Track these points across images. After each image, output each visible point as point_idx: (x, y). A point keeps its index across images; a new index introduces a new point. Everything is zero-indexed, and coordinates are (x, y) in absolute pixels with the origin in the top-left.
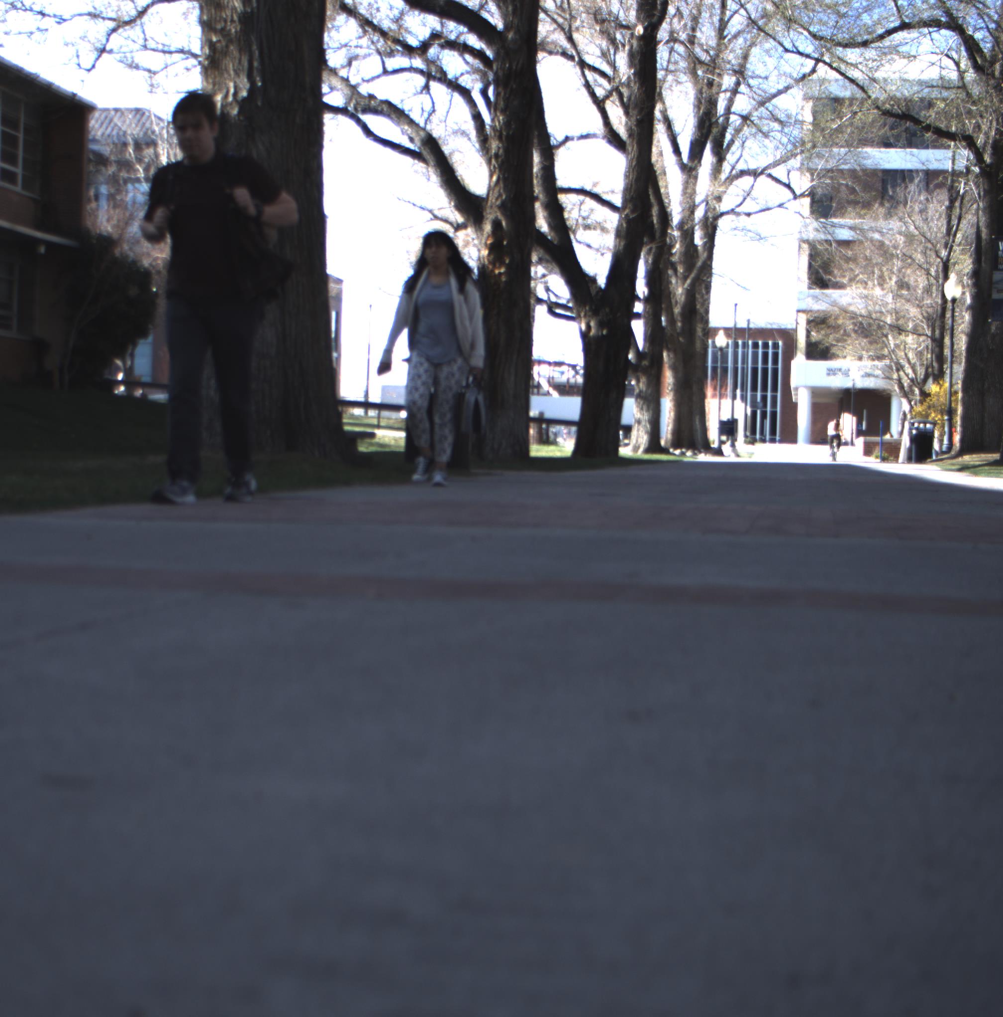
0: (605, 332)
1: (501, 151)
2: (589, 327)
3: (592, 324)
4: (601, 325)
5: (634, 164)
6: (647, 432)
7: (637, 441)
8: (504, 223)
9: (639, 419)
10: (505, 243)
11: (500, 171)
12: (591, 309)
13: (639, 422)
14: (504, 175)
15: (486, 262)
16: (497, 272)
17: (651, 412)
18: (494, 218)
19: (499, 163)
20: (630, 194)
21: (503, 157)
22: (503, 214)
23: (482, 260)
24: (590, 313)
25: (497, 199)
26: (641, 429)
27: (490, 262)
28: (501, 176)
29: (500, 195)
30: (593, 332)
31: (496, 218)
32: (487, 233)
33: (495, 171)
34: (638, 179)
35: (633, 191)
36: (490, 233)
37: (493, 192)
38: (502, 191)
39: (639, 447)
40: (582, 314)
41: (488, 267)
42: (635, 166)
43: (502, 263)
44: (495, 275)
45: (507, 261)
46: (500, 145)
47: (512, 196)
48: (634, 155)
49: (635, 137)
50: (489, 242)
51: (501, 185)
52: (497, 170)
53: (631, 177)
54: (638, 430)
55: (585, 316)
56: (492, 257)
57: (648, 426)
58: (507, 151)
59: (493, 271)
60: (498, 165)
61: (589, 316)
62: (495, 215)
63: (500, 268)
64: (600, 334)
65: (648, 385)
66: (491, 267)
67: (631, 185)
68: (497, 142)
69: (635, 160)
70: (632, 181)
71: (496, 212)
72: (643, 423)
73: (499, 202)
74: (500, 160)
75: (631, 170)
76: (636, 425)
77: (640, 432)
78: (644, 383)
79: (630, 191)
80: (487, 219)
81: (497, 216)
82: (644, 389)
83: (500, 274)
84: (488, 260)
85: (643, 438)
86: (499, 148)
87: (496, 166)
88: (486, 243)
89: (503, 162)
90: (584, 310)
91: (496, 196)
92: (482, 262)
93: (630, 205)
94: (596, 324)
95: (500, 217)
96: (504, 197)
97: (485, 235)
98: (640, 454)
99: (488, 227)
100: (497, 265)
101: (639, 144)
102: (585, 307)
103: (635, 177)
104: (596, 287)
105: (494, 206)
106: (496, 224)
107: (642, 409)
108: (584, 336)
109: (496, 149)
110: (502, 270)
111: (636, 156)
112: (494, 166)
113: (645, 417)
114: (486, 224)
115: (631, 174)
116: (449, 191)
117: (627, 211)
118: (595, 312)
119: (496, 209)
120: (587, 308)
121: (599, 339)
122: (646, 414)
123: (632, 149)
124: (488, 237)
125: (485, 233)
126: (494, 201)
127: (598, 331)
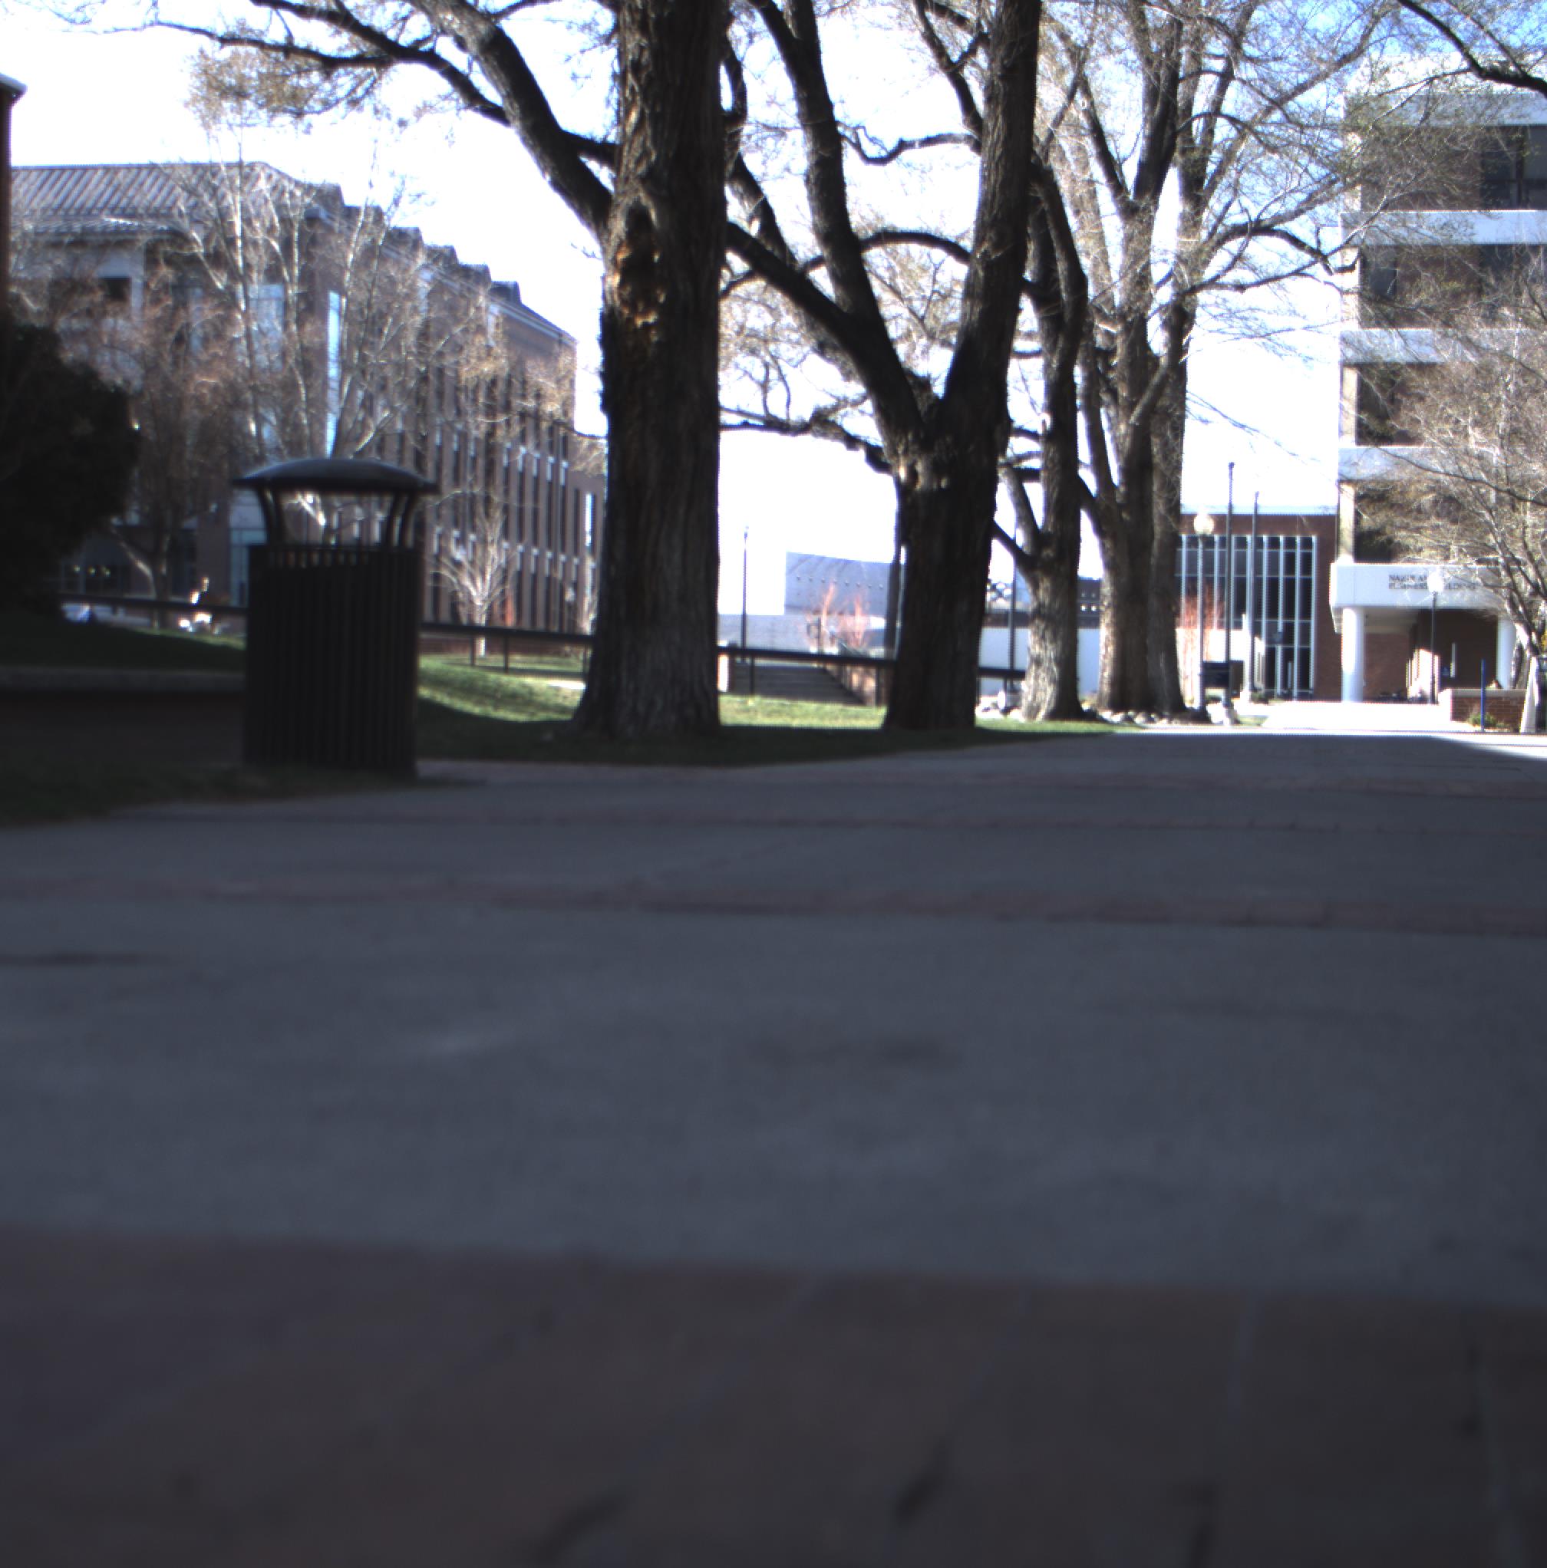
0: (944, 483)
1: (646, 55)
2: (912, 474)
3: (920, 467)
4: (936, 470)
5: (998, 153)
6: (1052, 681)
7: (1034, 697)
8: (653, 215)
9: (1039, 655)
10: (656, 257)
11: (645, 99)
12: (916, 436)
13: (1037, 662)
14: (653, 109)
15: (618, 303)
16: (639, 322)
17: (1059, 643)
18: (631, 203)
19: (643, 82)
20: (991, 212)
21: (651, 69)
22: (650, 194)
23: (608, 297)
24: (916, 447)
25: (638, 162)
26: (1043, 675)
27: (624, 302)
28: (647, 111)
29: (645, 153)
30: (921, 482)
31: (637, 202)
32: (619, 237)
33: (634, 101)
34: (1005, 184)
35: (996, 206)
36: (623, 236)
37: (630, 147)
38: (649, 144)
39: (1038, 709)
40: (901, 449)
41: (621, 314)
42: (1000, 158)
43: (651, 304)
44: (636, 330)
45: (662, 299)
46: (644, 42)
47: (671, 154)
48: (999, 136)
49: (1000, 100)
50: (621, 257)
51: (649, 131)
52: (638, 98)
53: (992, 178)
54: (1037, 677)
55: (906, 452)
56: (629, 289)
57: (1055, 669)
58: (656, 55)
59: (630, 321)
60: (640, 86)
61: (914, 453)
62: (634, 196)
63: (645, 313)
64: (935, 486)
65: (1054, 593)
66: (626, 311)
67: (994, 195)
68: (637, 37)
69: (999, 145)
70: (994, 188)
71: (637, 191)
72: (1046, 664)
73: (642, 169)
74: (643, 75)
75: (993, 165)
76: (1034, 668)
77: (1040, 681)
78: (1046, 590)
79: (992, 207)
80: (618, 206)
81: (639, 198)
82: (1047, 601)
83: (646, 326)
84: (620, 295)
85: (1045, 691)
86: (642, 49)
87: (637, 88)
88: (614, 261)
89: (650, 79)
90: (904, 441)
91: (637, 155)
92: (610, 302)
93: (991, 234)
94: (926, 468)
95: (645, 200)
96: (653, 157)
97: (614, 241)
98: (1041, 723)
99: (619, 225)
100: (641, 307)
101: (1008, 114)
102: (906, 435)
103: (1000, 178)
104: (929, 397)
105: (631, 177)
106: (637, 218)
107: (1043, 638)
108: (904, 491)
109: (637, 52)
110: (651, 319)
111: (1002, 138)
112: (632, 90)
113: (1049, 652)
114: (615, 216)
115: (993, 173)
116: (539, 149)
117: (986, 246)
118: (924, 445)
119: (636, 184)
120: (910, 437)
121: (933, 497)
122: (1050, 647)
123: (995, 125)
124: (620, 246)
125: (613, 236)
126: (632, 166)
127: (930, 480)
